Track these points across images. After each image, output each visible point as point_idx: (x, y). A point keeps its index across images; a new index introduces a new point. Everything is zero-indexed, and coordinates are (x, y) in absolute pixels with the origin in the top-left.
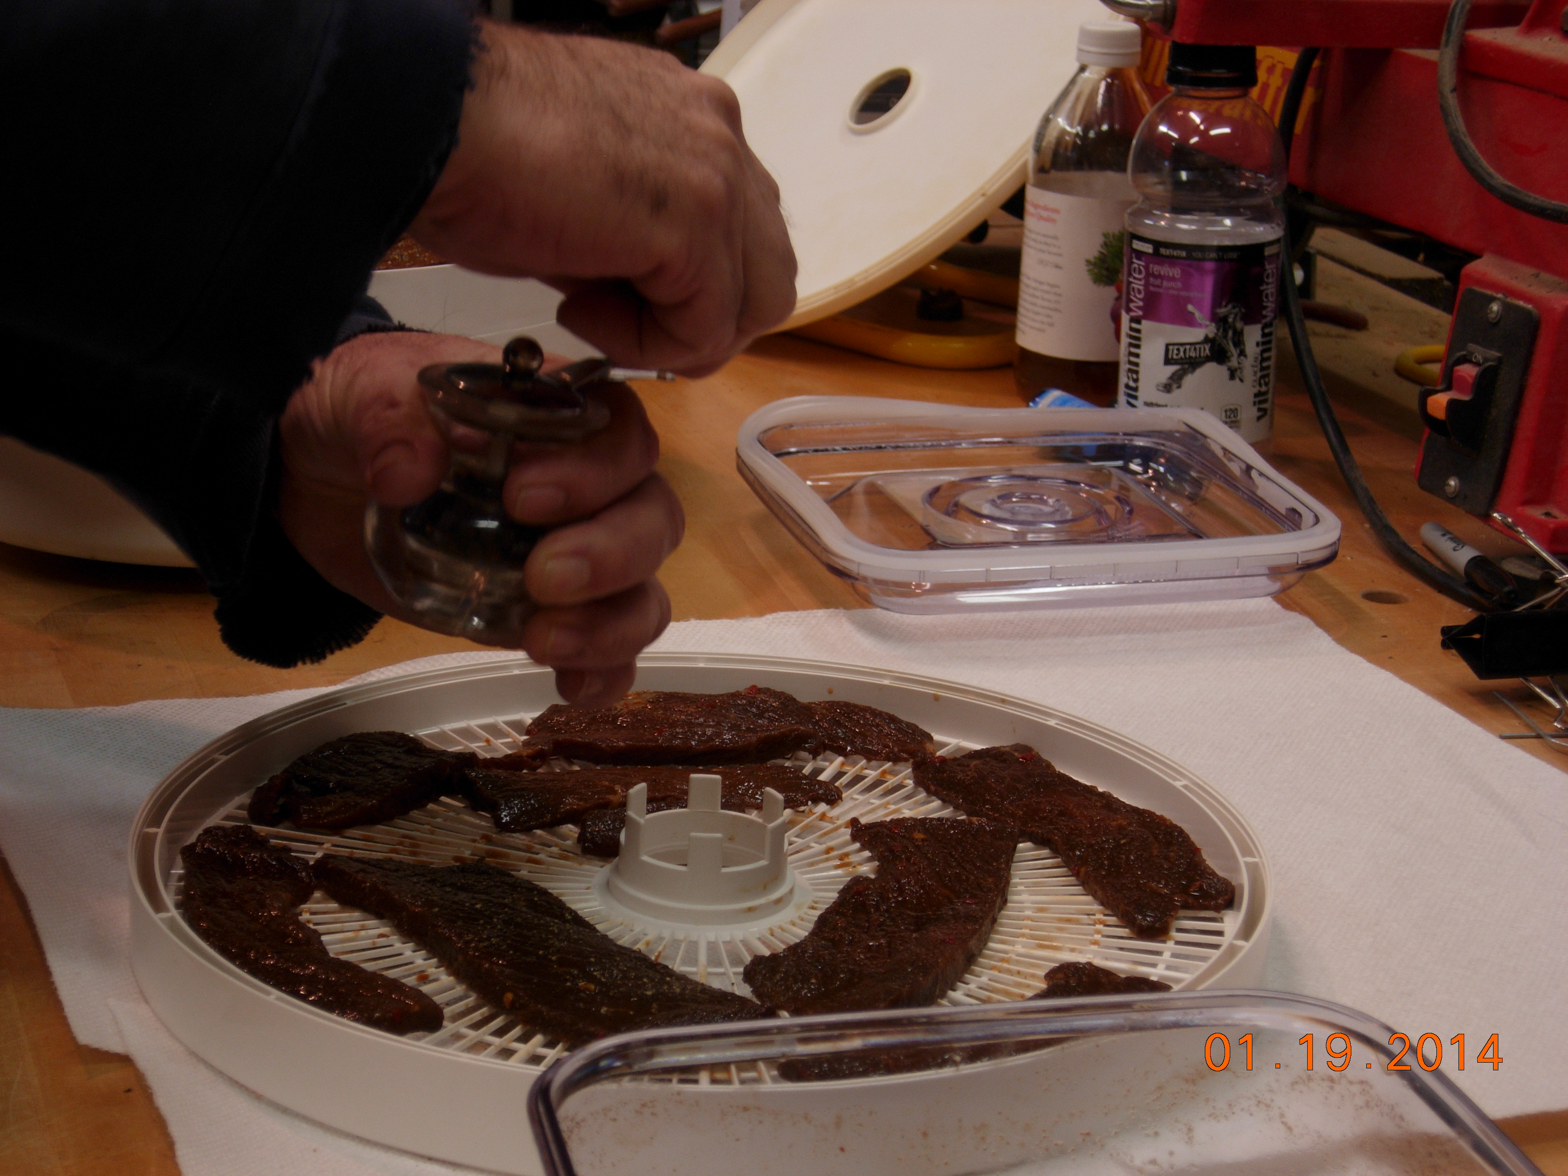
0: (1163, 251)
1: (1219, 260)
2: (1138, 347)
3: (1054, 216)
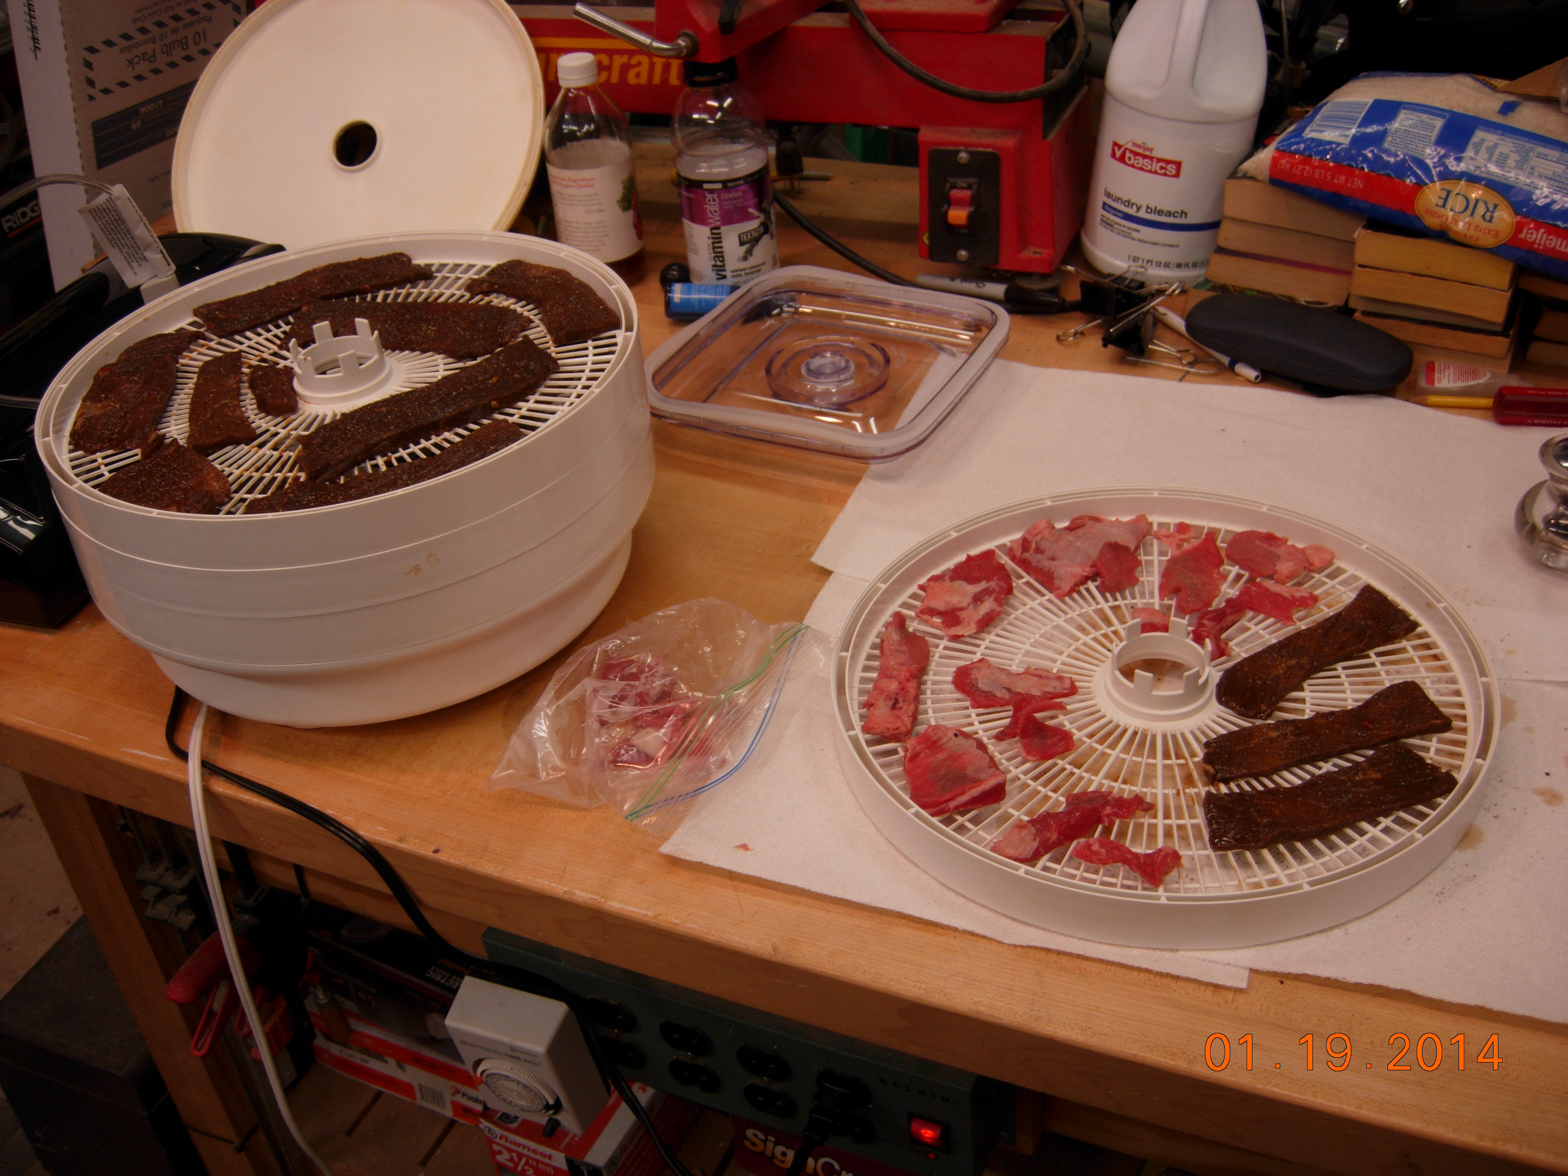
0: (729, 185)
1: (746, 183)
2: (720, 242)
3: (591, 183)
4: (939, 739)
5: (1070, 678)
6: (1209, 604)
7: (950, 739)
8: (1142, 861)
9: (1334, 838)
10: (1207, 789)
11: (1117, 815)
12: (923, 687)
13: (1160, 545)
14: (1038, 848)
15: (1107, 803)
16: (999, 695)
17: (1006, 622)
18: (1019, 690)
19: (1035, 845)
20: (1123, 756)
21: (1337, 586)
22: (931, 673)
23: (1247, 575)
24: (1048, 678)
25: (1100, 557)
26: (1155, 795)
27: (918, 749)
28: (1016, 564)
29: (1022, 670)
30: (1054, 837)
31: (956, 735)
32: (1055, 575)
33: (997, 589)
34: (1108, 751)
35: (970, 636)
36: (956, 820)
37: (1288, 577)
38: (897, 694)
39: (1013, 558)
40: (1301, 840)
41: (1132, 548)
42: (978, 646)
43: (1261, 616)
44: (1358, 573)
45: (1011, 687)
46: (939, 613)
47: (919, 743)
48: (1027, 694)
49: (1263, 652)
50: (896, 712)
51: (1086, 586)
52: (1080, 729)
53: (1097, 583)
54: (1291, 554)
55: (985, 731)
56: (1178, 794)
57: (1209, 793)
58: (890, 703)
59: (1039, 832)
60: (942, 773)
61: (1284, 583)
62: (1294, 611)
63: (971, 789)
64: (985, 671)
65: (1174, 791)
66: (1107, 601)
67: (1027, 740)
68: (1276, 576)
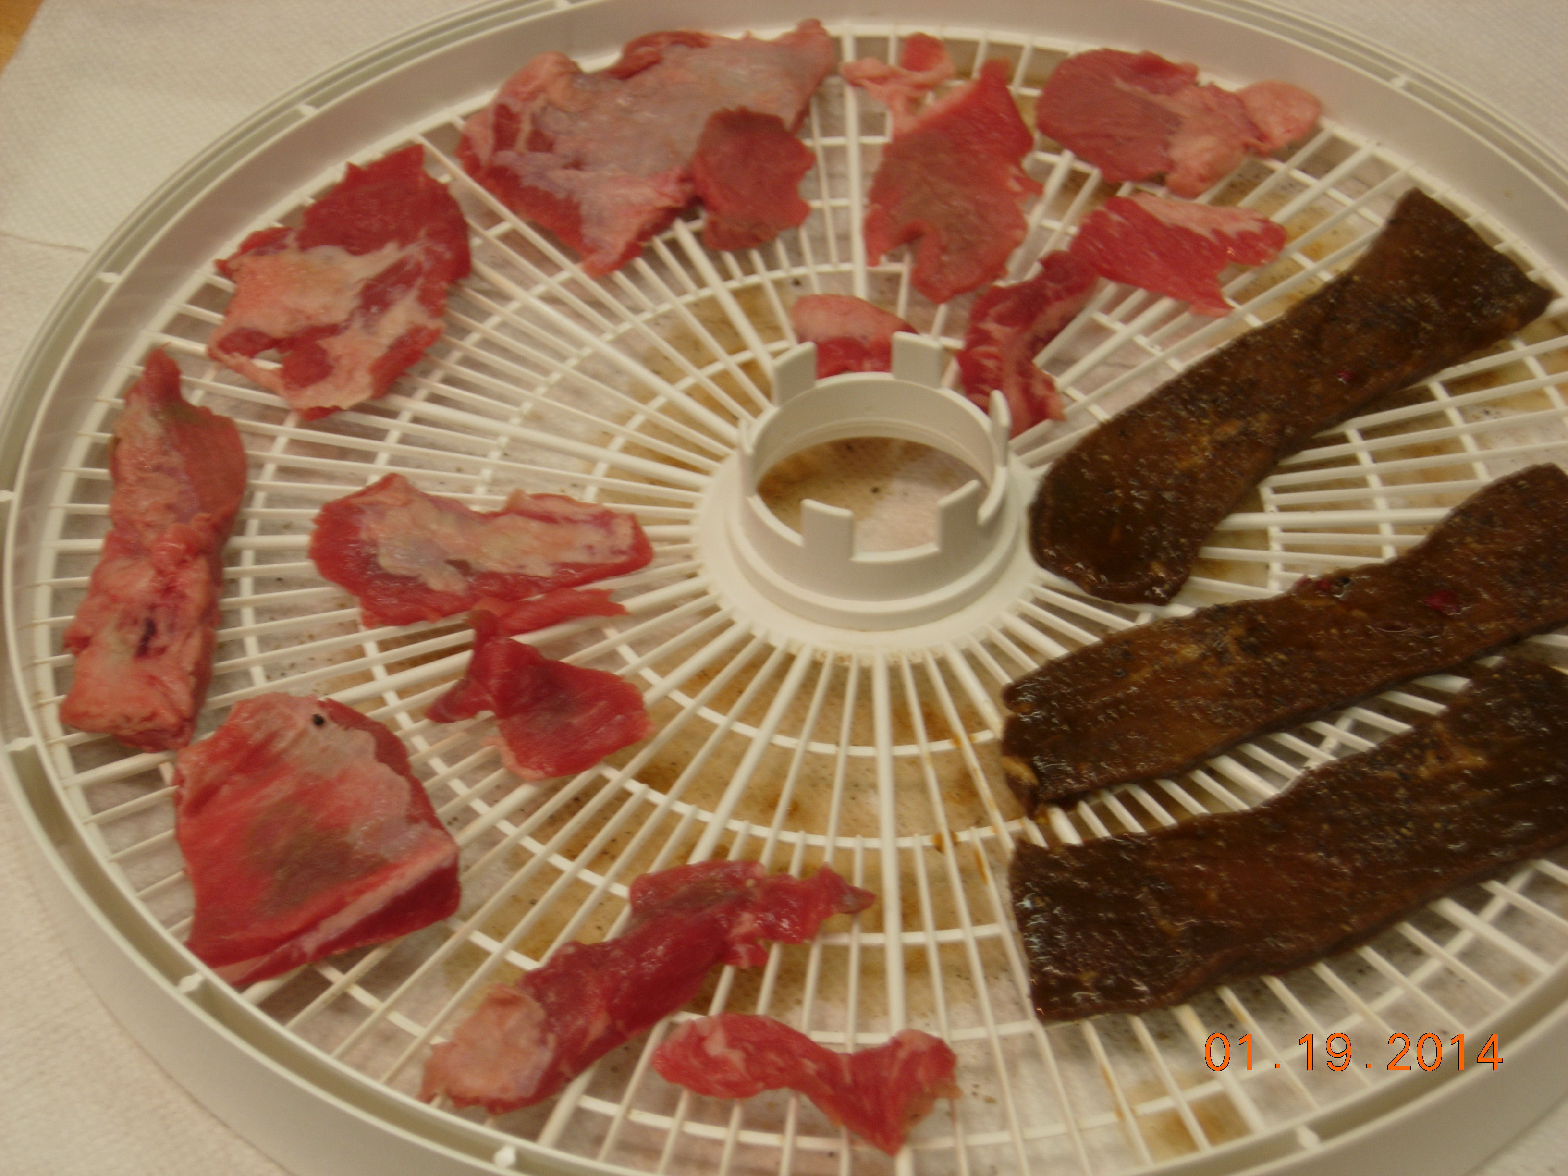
4: (272, 737)
5: (632, 518)
6: (998, 269)
7: (303, 734)
8: (848, 1078)
9: (1370, 955)
10: (1015, 826)
11: (771, 933)
12: (230, 571)
13: (862, 102)
14: (554, 1065)
15: (742, 903)
16: (436, 584)
17: (457, 355)
18: (492, 564)
19: (545, 1056)
20: (783, 741)
21: (1334, 193)
22: (253, 524)
23: (1095, 174)
24: (571, 521)
25: (701, 155)
26: (873, 856)
27: (213, 773)
28: (481, 182)
29: (500, 499)
30: (598, 1027)
31: (319, 722)
32: (584, 210)
33: (427, 266)
34: (742, 729)
35: (361, 408)
36: (327, 984)
37: (1202, 179)
38: (152, 607)
39: (473, 167)
40: (1282, 971)
41: (788, 116)
42: (379, 434)
43: (1139, 295)
44: (1388, 155)
45: (470, 558)
46: (275, 343)
47: (213, 759)
48: (515, 576)
49: (1151, 403)
50: (150, 666)
51: (668, 235)
52: (663, 666)
53: (698, 225)
54: (1208, 110)
55: (402, 692)
56: (939, 847)
57: (1023, 844)
58: (134, 636)
59: (554, 1012)
60: (280, 844)
61: (1195, 195)
62: (1221, 276)
63: (359, 892)
64: (398, 517)
65: (928, 841)
66: (726, 275)
67: (516, 719)
68: (1173, 177)
